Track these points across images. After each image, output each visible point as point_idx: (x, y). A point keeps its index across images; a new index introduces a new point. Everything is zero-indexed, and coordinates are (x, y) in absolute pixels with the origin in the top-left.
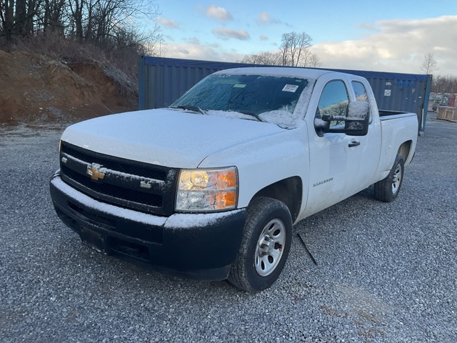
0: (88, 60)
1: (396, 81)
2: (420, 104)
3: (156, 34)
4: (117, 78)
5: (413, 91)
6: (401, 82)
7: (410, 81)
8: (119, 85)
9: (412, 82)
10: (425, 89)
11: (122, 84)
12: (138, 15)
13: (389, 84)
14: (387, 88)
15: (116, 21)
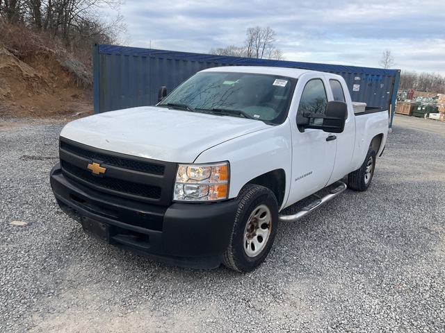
0: (41, 49)
1: (364, 76)
2: (388, 100)
3: (119, 23)
4: (73, 67)
5: (382, 86)
6: (370, 76)
7: (378, 76)
8: (76, 76)
9: (381, 76)
10: (393, 84)
11: (79, 75)
12: (100, 4)
13: (357, 78)
14: (356, 82)
15: (77, 10)
